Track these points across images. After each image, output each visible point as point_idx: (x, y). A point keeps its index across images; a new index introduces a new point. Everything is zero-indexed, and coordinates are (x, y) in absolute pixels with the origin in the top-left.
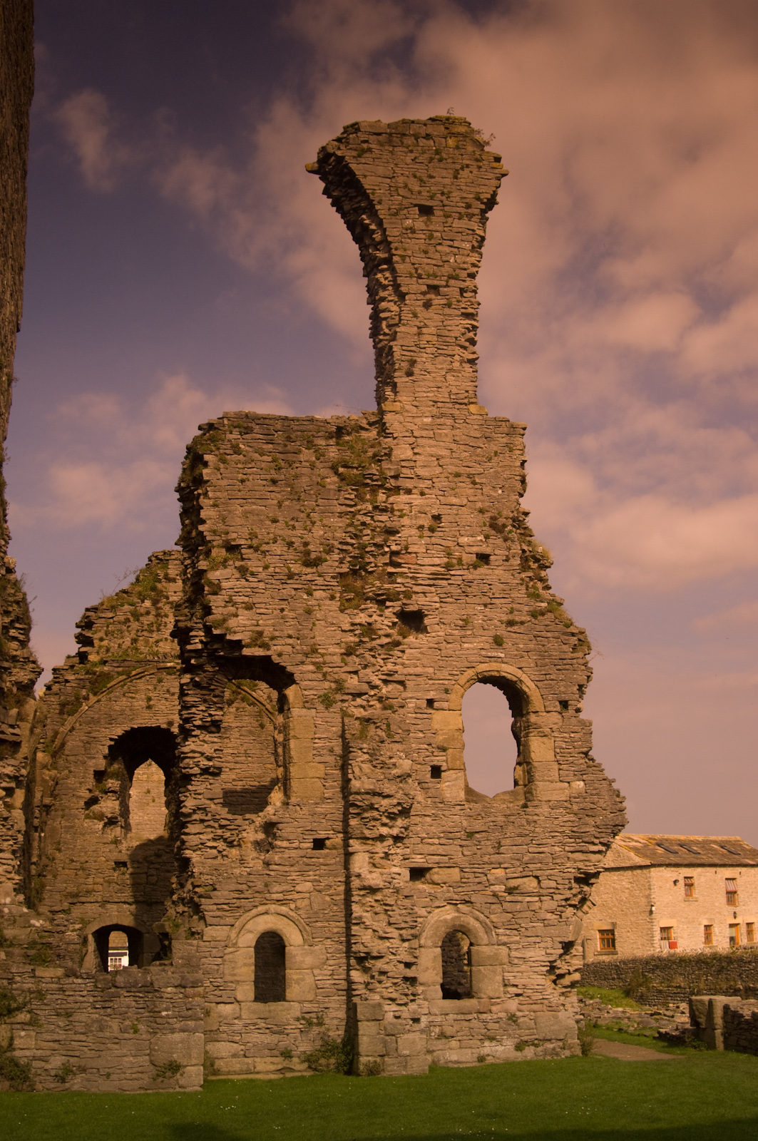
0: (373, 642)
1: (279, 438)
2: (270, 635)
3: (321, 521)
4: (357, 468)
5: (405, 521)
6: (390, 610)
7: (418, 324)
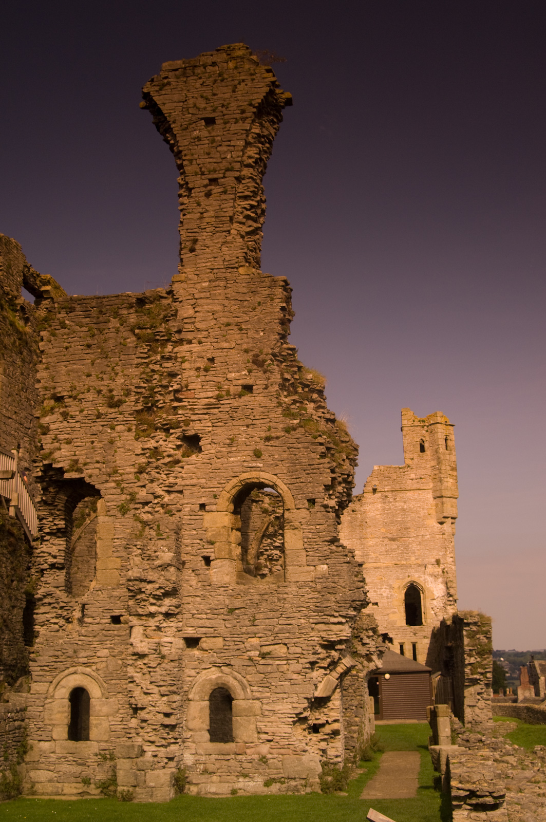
0: (159, 462)
1: (94, 312)
2: (83, 462)
3: (122, 372)
4: (150, 329)
5: (186, 365)
6: (173, 435)
7: (201, 210)
